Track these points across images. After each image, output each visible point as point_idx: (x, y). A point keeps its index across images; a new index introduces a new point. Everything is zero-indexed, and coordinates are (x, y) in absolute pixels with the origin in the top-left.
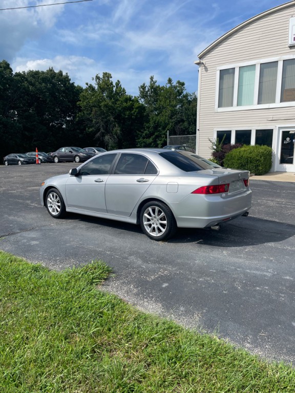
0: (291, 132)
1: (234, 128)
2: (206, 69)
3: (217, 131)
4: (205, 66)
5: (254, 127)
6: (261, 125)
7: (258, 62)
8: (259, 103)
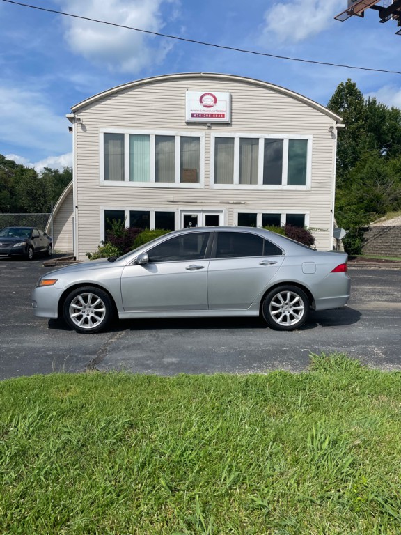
0: (193, 217)
1: (128, 207)
2: (84, 128)
3: (105, 211)
4: (81, 124)
5: (152, 208)
6: (161, 206)
7: (153, 132)
8: (157, 180)
